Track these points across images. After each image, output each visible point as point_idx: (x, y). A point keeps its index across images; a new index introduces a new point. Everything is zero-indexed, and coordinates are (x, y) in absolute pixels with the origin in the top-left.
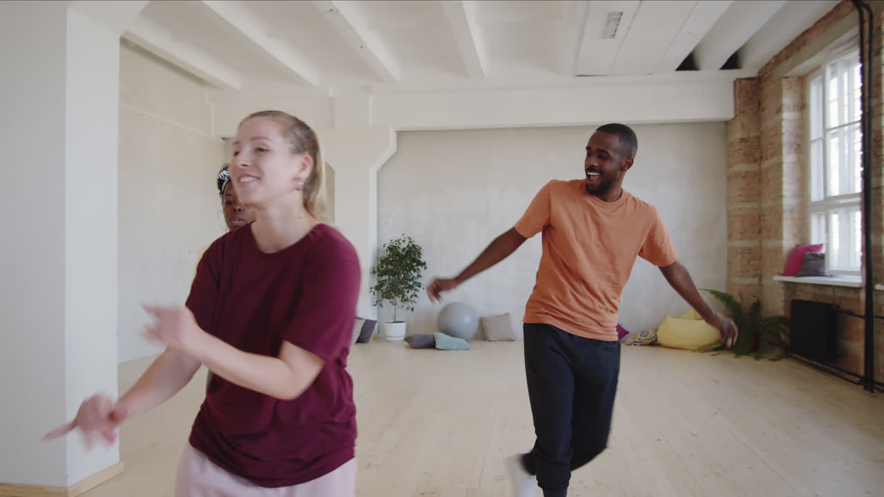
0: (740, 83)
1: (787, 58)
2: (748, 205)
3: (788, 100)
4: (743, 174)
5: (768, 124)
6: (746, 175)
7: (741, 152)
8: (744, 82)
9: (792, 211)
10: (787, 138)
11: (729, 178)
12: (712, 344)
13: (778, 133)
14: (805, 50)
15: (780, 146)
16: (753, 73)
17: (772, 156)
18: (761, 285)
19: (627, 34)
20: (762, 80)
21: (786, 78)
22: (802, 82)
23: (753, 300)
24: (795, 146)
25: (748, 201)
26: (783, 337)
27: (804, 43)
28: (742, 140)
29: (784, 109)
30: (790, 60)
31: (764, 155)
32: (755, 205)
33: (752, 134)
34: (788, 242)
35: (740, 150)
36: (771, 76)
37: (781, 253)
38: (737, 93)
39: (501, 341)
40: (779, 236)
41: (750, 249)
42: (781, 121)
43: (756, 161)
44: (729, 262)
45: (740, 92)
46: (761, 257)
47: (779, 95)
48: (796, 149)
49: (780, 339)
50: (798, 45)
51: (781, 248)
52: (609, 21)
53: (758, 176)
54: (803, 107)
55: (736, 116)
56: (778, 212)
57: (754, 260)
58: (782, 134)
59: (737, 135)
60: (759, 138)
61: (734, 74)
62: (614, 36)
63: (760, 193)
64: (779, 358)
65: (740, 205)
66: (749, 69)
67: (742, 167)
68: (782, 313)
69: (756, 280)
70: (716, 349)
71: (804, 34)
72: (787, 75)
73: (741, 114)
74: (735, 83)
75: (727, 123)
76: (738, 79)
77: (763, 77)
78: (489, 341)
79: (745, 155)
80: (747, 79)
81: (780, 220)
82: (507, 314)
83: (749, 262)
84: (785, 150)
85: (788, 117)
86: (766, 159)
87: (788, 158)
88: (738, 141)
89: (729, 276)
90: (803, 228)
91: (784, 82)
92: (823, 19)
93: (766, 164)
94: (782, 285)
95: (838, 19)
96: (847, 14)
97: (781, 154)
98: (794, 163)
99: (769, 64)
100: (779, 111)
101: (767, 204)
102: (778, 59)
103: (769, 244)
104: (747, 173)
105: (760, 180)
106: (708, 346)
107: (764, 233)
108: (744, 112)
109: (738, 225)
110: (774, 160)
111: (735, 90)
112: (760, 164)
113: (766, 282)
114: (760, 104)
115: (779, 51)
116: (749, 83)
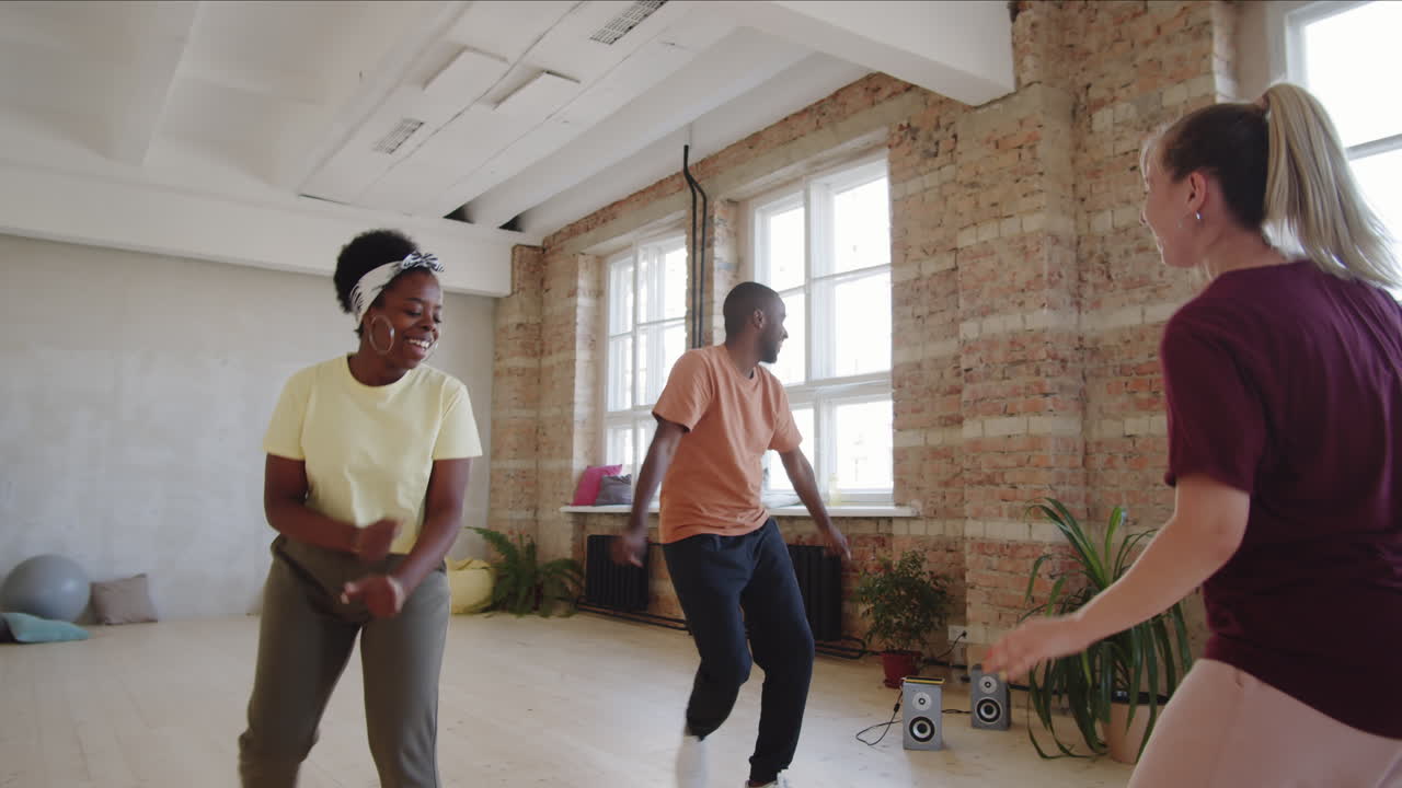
0: (521, 250)
1: (588, 230)
2: (524, 413)
3: (584, 282)
4: (520, 372)
5: (556, 308)
6: (523, 372)
7: (518, 342)
8: (526, 250)
9: (584, 422)
10: (581, 330)
11: (497, 374)
12: (481, 603)
13: (570, 321)
14: (612, 225)
15: (573, 339)
16: (538, 242)
17: (559, 350)
18: (537, 521)
19: (412, 152)
20: (548, 252)
21: (583, 254)
22: (601, 262)
23: (526, 542)
24: (589, 341)
25: (524, 407)
26: (570, 586)
27: (614, 217)
28: (520, 325)
29: (580, 292)
30: (591, 234)
31: (547, 348)
32: (533, 413)
33: (533, 319)
34: (579, 463)
35: (516, 338)
36: (561, 249)
37: (569, 477)
38: (516, 263)
39: (130, 622)
40: (567, 454)
41: (524, 472)
42: (576, 306)
43: (535, 355)
44: (493, 491)
45: (520, 262)
46: (537, 482)
47: (574, 275)
48: (590, 345)
49: (567, 589)
50: (604, 217)
51: (570, 469)
52: (400, 128)
53: (538, 375)
54: (600, 293)
55: (513, 293)
56: (566, 422)
57: (531, 487)
58: (576, 324)
59: (515, 318)
60: (540, 326)
61: (514, 238)
62: (393, 151)
63: (539, 398)
64: (568, 615)
65: (515, 412)
66: (531, 236)
67: (519, 362)
68: (569, 555)
69: (530, 515)
70: (485, 610)
71: (614, 204)
72: (584, 251)
73: (521, 293)
74: (514, 249)
75: (497, 300)
76: (518, 245)
77: (549, 247)
78: (109, 624)
79: (523, 346)
80: (529, 247)
81: (570, 434)
82: (143, 576)
83: (523, 490)
84: (579, 344)
85: (583, 302)
86: (550, 353)
87: (582, 355)
88: (515, 325)
89: (492, 510)
90: (596, 444)
91: (581, 258)
92: (642, 192)
93: (547, 361)
94: (570, 519)
95: (659, 196)
96: (673, 194)
97: (574, 348)
98: (588, 362)
99: (560, 232)
100: (573, 293)
101: (550, 412)
102: (573, 230)
103: (552, 465)
104: (524, 369)
105: (539, 381)
106: (476, 606)
107: (545, 450)
108: (523, 289)
109: (511, 439)
110: (562, 356)
111: (513, 260)
112: (540, 361)
113: (546, 516)
114: (542, 281)
115: (577, 219)
116: (531, 252)
